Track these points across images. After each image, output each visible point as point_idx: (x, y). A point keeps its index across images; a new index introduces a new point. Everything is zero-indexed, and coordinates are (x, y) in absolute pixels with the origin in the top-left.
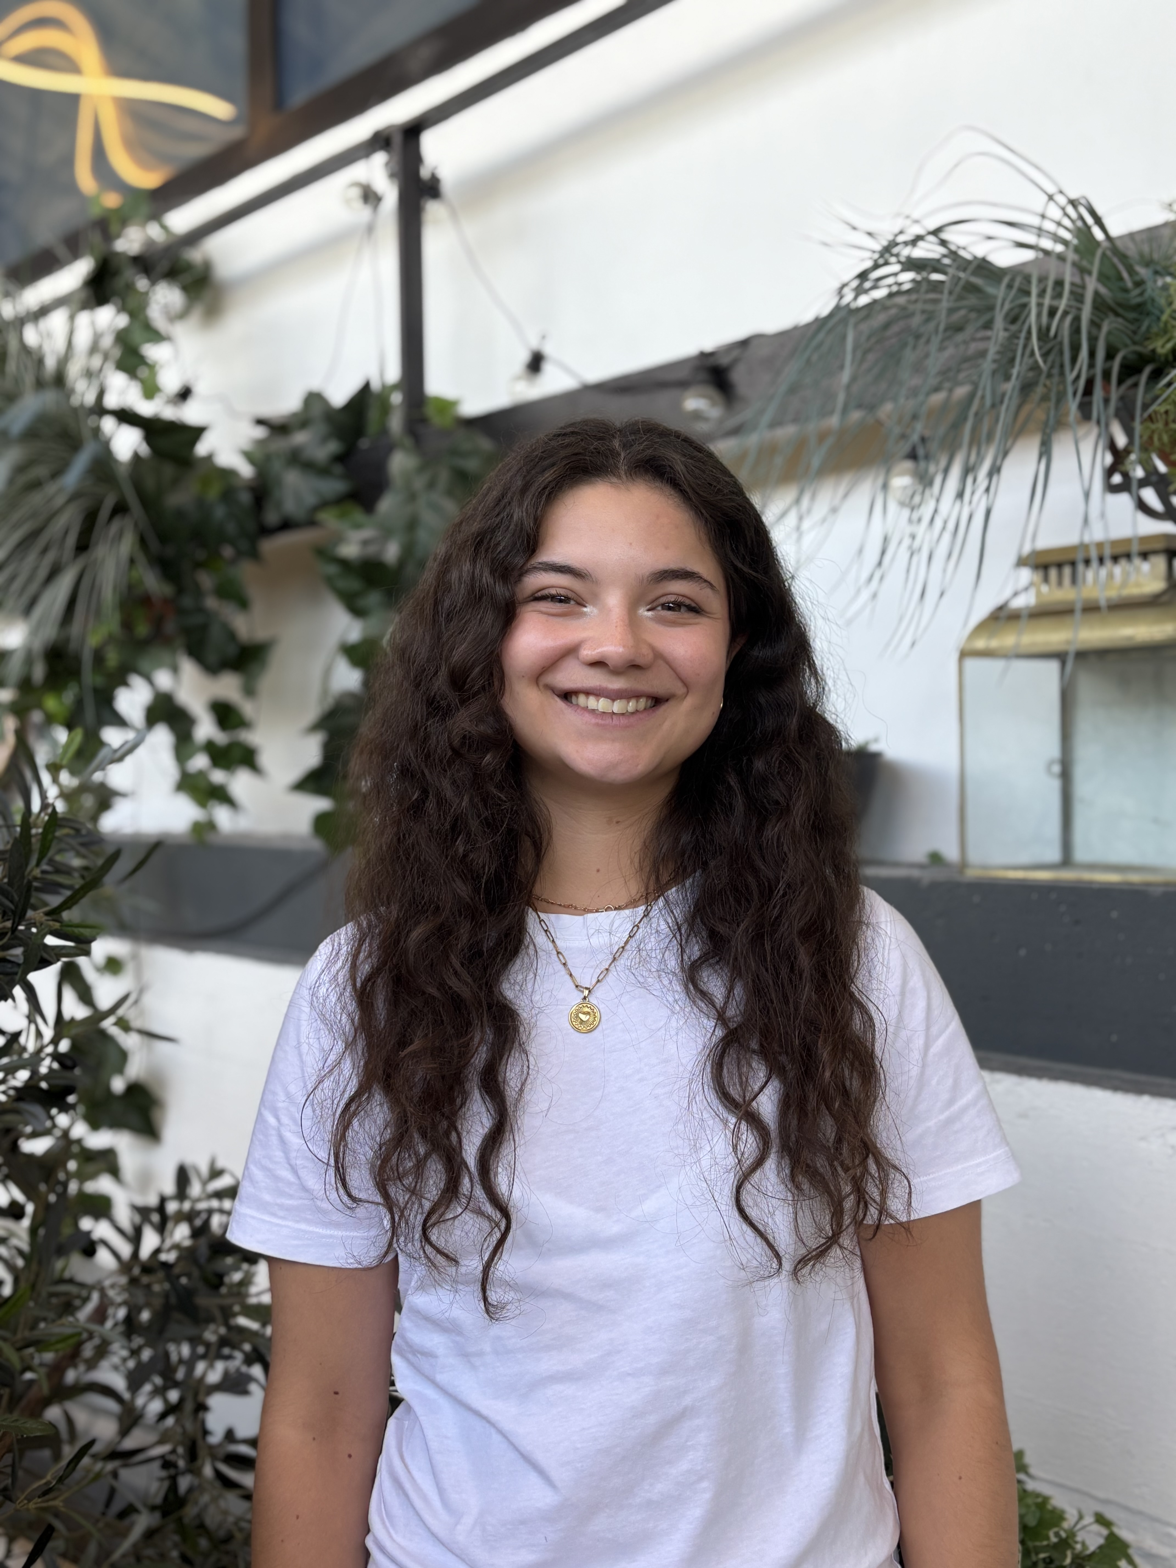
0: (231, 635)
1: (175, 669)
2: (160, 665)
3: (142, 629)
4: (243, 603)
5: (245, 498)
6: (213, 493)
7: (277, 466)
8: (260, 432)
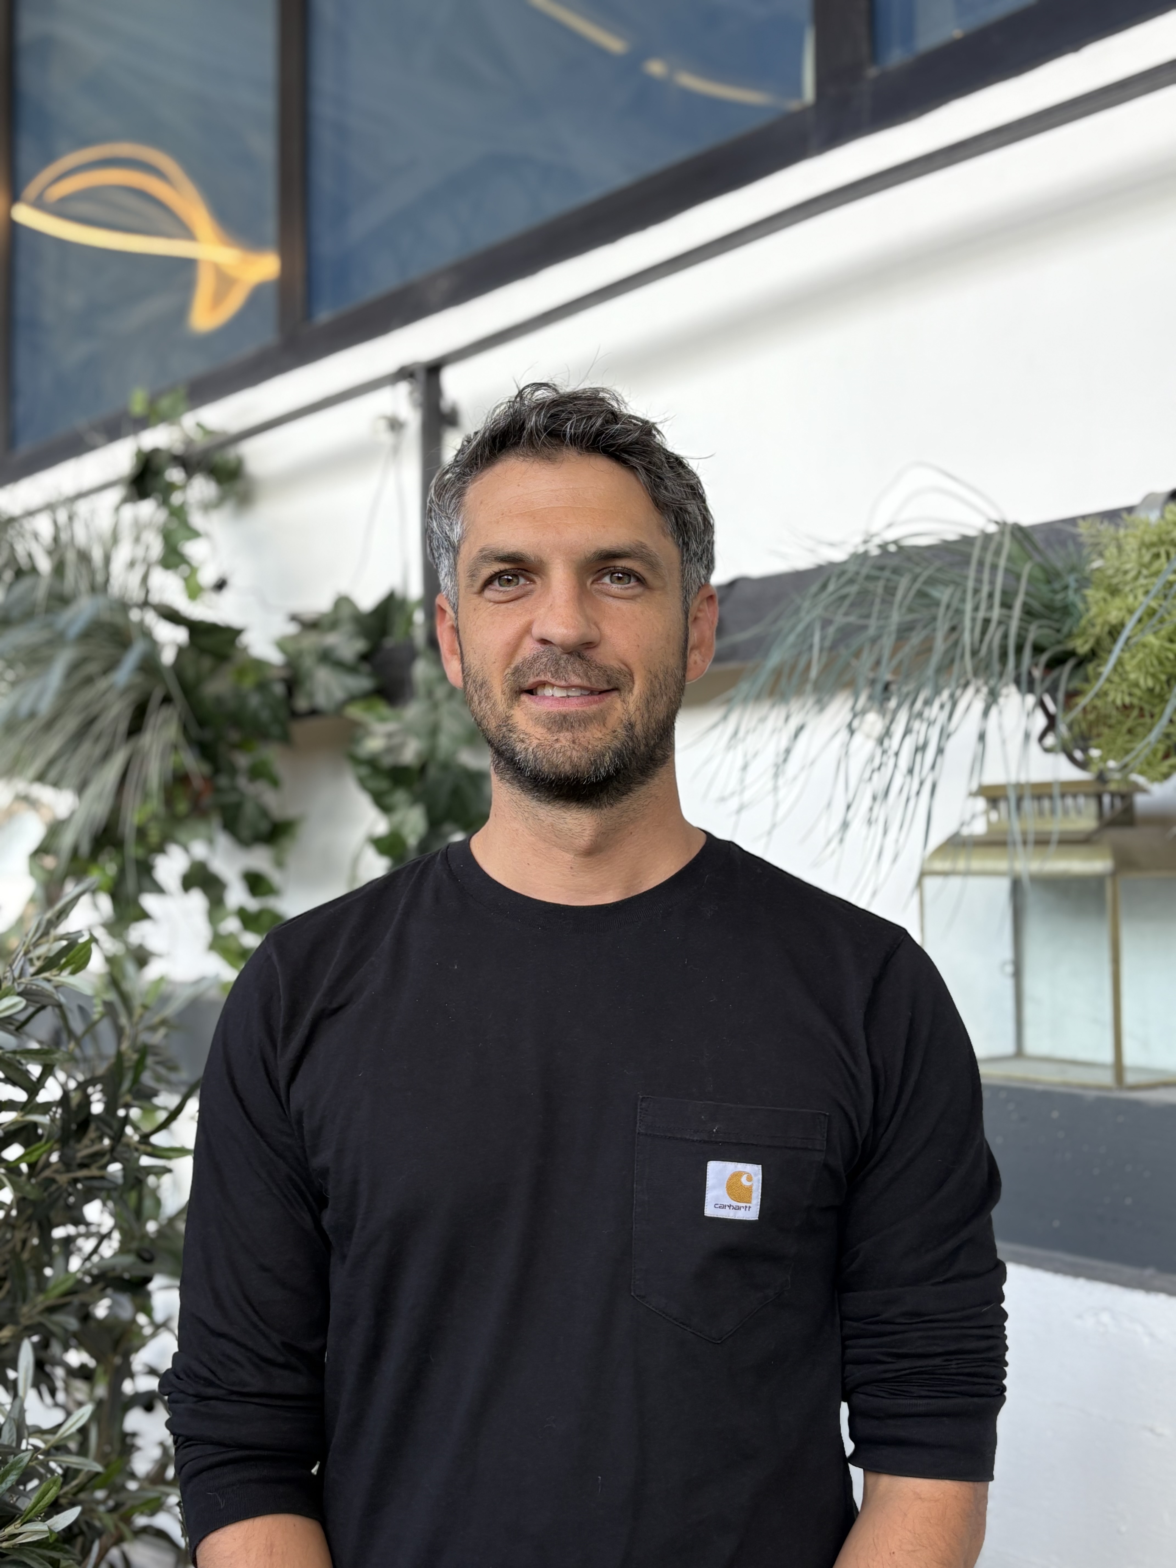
0: (264, 813)
1: (211, 842)
2: (196, 836)
3: (182, 807)
4: (275, 782)
5: (279, 689)
6: (248, 683)
7: (308, 662)
8: (292, 629)
